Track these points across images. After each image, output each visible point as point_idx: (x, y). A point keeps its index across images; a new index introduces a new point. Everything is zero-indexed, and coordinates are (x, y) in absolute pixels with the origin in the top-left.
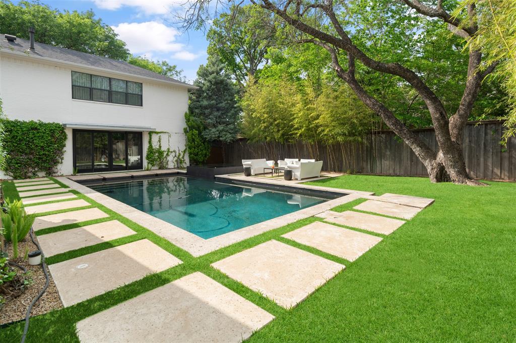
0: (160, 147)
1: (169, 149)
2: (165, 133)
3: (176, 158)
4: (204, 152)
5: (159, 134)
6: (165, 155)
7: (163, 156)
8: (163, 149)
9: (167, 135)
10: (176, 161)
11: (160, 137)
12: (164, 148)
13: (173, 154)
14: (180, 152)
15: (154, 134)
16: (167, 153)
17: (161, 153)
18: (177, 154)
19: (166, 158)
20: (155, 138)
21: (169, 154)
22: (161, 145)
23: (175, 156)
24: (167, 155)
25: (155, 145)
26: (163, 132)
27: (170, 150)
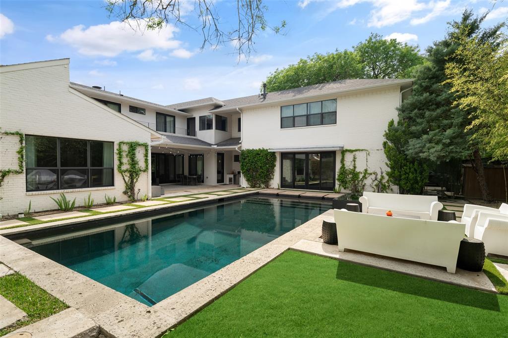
0: (355, 167)
1: (366, 170)
2: (362, 150)
3: (376, 182)
4: (411, 176)
5: (354, 153)
6: (361, 176)
7: (359, 178)
8: (358, 170)
9: (364, 153)
10: (376, 185)
11: (354, 156)
12: (360, 168)
13: (373, 176)
14: (384, 175)
15: (347, 152)
16: (363, 175)
17: (355, 175)
18: (379, 177)
19: (363, 181)
20: (349, 158)
21: (367, 176)
22: (356, 166)
23: (376, 179)
24: (364, 177)
25: (349, 165)
26: (359, 150)
27: (369, 172)
